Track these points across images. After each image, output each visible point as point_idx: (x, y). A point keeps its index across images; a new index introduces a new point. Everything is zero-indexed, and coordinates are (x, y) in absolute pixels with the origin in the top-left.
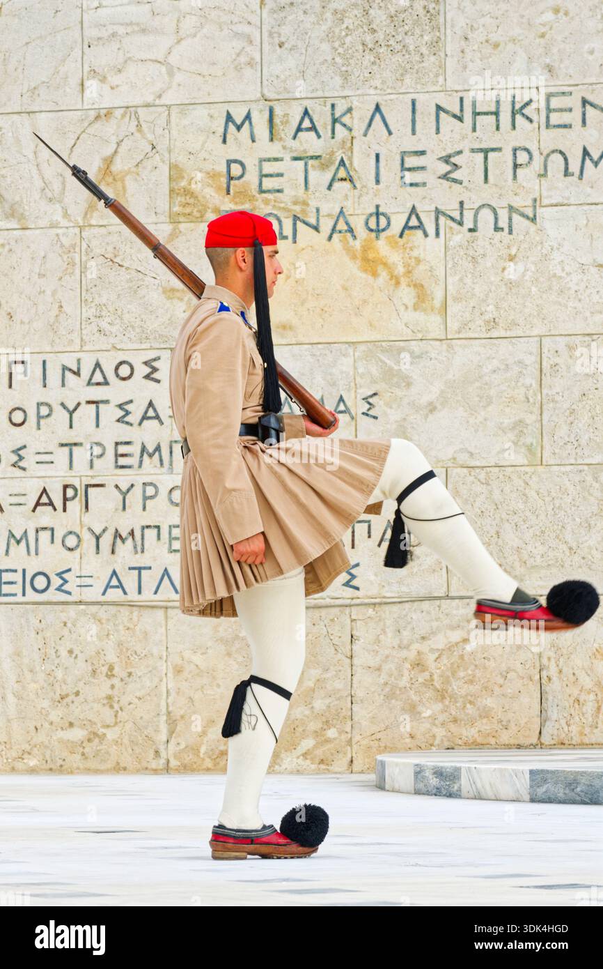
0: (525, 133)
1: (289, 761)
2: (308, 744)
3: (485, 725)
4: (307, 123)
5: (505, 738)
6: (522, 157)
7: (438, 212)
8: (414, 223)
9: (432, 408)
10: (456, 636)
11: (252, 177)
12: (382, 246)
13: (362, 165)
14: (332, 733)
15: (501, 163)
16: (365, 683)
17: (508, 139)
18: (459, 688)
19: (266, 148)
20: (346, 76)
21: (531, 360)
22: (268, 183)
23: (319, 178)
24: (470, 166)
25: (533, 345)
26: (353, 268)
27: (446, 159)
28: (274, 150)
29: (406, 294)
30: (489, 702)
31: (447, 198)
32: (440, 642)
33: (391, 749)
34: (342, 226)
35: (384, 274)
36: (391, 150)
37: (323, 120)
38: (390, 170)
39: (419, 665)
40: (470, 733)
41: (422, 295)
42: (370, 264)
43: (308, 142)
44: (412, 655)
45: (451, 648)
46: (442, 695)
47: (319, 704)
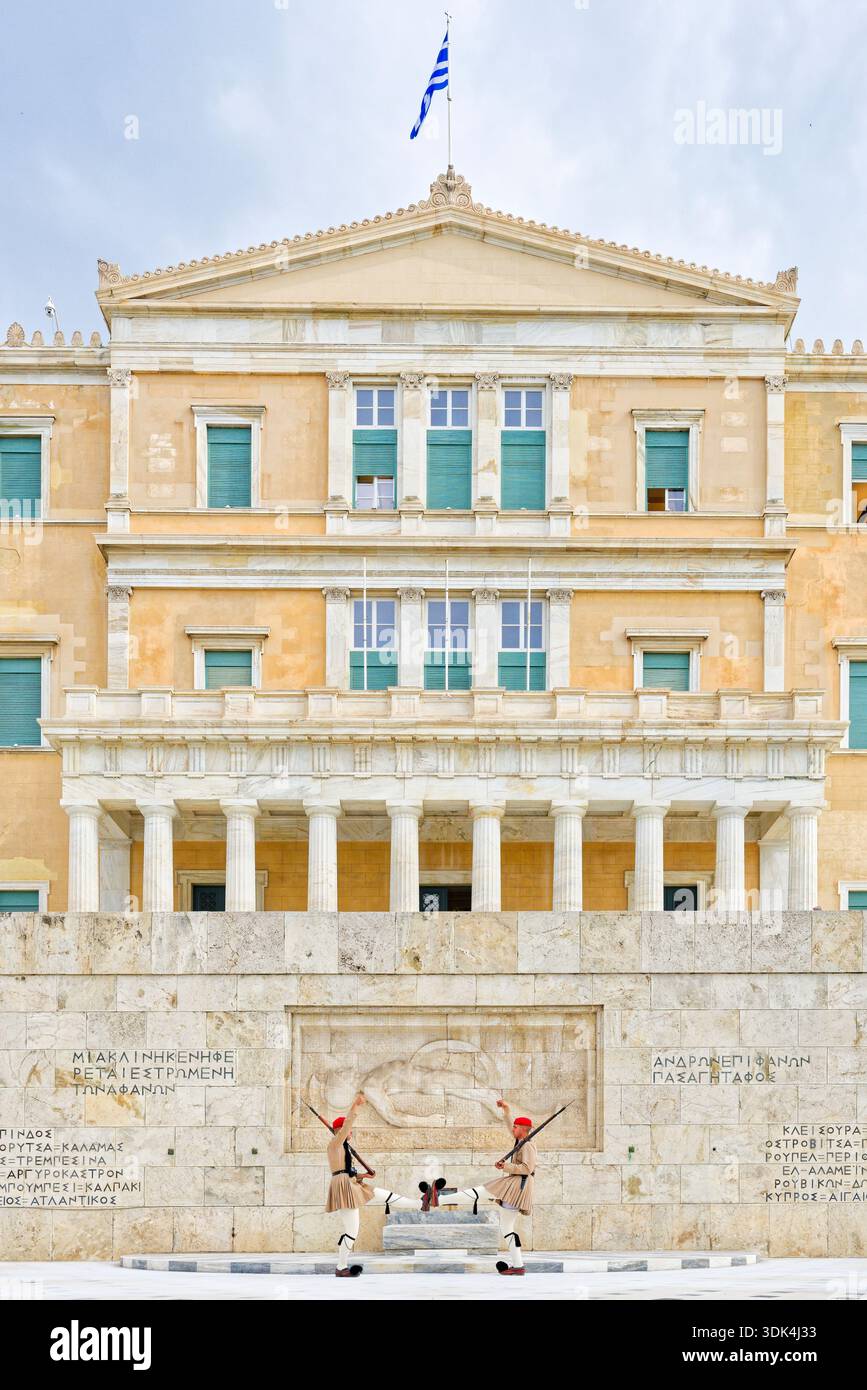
0: (171, 1064)
1: (92, 1257)
2: (98, 1252)
3: (156, 1246)
4: (101, 1057)
5: (162, 1250)
6: (170, 1071)
7: (143, 1087)
8: (135, 1090)
9: (140, 1148)
10: (146, 1219)
11: (82, 1074)
12: (125, 1097)
13: (119, 1071)
14: (106, 1249)
15: (163, 1073)
16: (117, 1233)
17: (166, 1065)
18: (147, 1235)
19: (87, 1064)
20: (114, 1043)
21: (173, 1134)
22: (88, 1076)
23: (105, 1075)
24: (154, 1073)
25: (173, 1130)
26: (116, 1104)
27: (146, 1071)
28: (91, 1065)
29: (132, 1112)
30: (156, 1239)
31: (146, 1083)
32: (142, 1221)
33: (126, 1254)
34: (112, 1090)
35: (125, 1106)
36: (128, 1067)
37: (106, 1056)
38: (128, 1074)
39: (134, 1228)
40: (151, 1249)
41: (137, 1114)
42: (121, 1102)
43: (101, 1063)
44: (132, 1225)
45: (145, 1223)
46: (142, 1237)
47: (102, 1240)
